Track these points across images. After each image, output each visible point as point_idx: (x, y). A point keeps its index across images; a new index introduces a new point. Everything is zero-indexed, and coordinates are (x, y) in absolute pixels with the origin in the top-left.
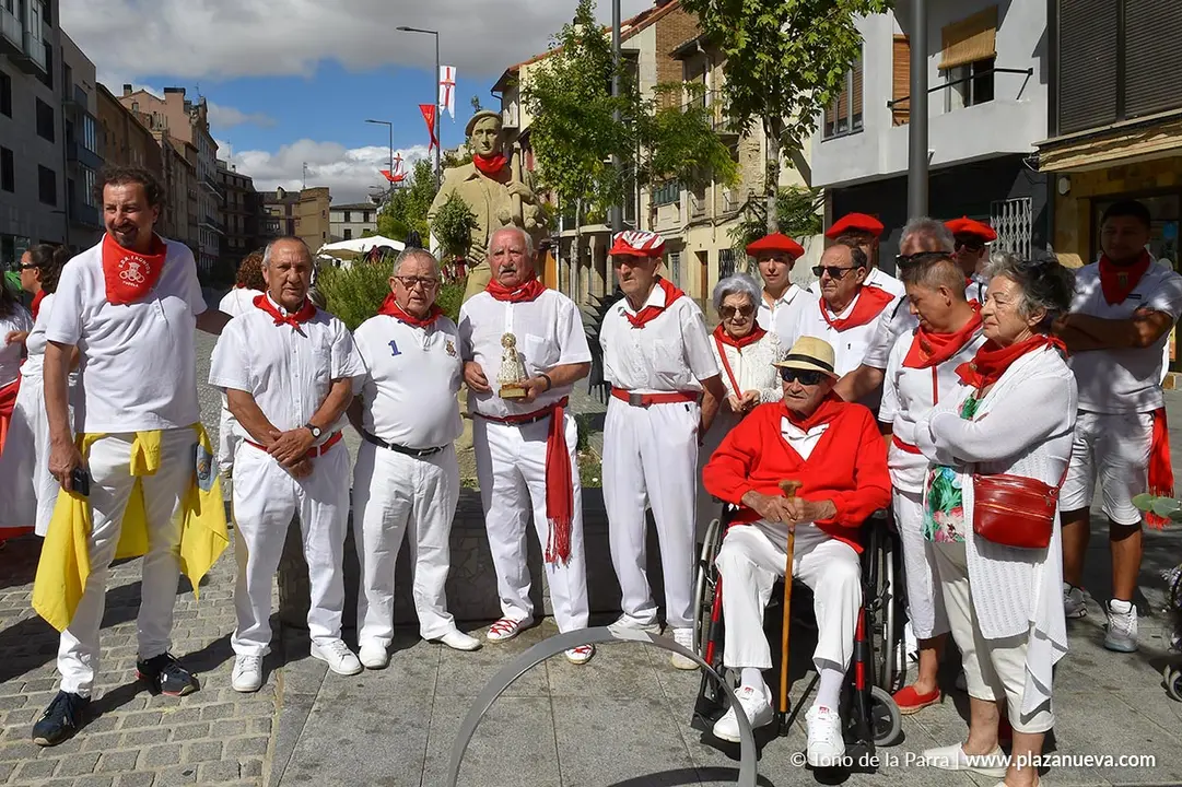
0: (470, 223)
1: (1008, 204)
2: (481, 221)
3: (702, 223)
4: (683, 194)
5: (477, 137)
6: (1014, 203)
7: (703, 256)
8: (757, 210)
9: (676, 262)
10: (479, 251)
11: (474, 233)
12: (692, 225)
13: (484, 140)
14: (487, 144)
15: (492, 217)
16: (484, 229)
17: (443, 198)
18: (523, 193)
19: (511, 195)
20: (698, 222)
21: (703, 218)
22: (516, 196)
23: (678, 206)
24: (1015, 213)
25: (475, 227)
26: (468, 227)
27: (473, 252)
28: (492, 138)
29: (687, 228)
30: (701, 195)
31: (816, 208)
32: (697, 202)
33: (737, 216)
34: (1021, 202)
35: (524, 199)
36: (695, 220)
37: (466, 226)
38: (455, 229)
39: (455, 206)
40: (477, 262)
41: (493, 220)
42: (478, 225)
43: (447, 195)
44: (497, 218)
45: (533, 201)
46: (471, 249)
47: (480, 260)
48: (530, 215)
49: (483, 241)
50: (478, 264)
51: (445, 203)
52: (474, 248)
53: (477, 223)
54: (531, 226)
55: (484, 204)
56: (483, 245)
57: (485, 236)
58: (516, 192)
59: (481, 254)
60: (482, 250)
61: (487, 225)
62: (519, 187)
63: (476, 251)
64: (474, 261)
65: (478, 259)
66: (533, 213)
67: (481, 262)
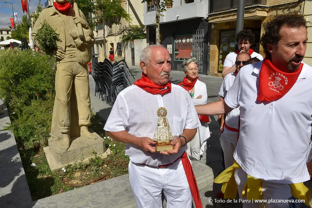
0: (56, 38)
1: (197, 31)
2: (61, 37)
3: (112, 35)
4: (106, 26)
6: (199, 31)
7: (112, 44)
8: (127, 32)
9: (105, 46)
10: (62, 53)
11: (58, 44)
12: (109, 36)
15: (67, 36)
16: (64, 41)
17: (39, 25)
18: (83, 23)
19: (76, 24)
20: (110, 35)
21: (111, 34)
22: (79, 25)
23: (104, 30)
24: (199, 34)
25: (59, 40)
26: (55, 40)
27: (58, 54)
29: (107, 36)
30: (111, 27)
31: (144, 31)
32: (109, 29)
33: (121, 33)
34: (201, 31)
35: (83, 26)
36: (109, 34)
37: (53, 40)
38: (48, 42)
39: (46, 29)
40: (61, 59)
41: (68, 36)
42: (60, 39)
43: (41, 23)
44: (70, 36)
45: (88, 27)
46: (57, 52)
47: (63, 58)
48: (87, 35)
49: (64, 48)
50: (62, 60)
51: (41, 27)
52: (59, 51)
53: (59, 38)
54: (89, 40)
55: (62, 28)
56: (64, 50)
57: (65, 45)
58: (79, 23)
59: (63, 55)
60: (64, 52)
61: (65, 39)
62: (80, 20)
63: (60, 53)
64: (60, 58)
65: (62, 57)
66: (89, 33)
67: (63, 59)
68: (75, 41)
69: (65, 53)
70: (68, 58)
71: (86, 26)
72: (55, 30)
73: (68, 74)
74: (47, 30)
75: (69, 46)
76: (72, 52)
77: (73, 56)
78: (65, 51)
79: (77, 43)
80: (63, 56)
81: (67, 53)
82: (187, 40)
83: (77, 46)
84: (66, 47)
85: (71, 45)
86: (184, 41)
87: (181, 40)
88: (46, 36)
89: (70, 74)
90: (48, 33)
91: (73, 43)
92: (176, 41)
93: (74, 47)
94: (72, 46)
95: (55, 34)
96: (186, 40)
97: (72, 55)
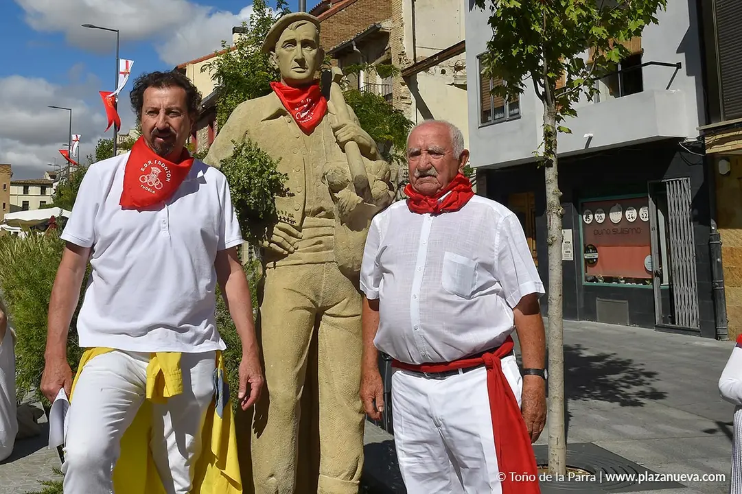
0: (277, 188)
5: (283, 51)
10: (290, 234)
13: (299, 56)
14: (301, 62)
15: (311, 179)
16: (299, 196)
17: (226, 147)
18: (362, 140)
19: (342, 146)
22: (352, 147)
25: (283, 193)
26: (273, 193)
27: (278, 235)
28: (309, 54)
35: (364, 151)
37: (269, 192)
38: (254, 196)
39: (250, 159)
40: (286, 252)
41: (313, 181)
42: (288, 189)
43: (233, 141)
44: (319, 180)
45: (375, 154)
46: (276, 230)
47: (292, 249)
48: (377, 177)
49: (297, 218)
50: (287, 256)
51: (230, 153)
52: (280, 229)
53: (285, 187)
54: (383, 193)
55: (298, 156)
56: (297, 224)
57: (301, 209)
58: (352, 140)
59: (293, 240)
60: (295, 231)
61: (304, 190)
62: (356, 132)
63: (284, 234)
64: (280, 250)
65: (288, 246)
66: (382, 172)
67: (292, 253)
68: (336, 195)
69: (300, 234)
70: (307, 251)
71: (370, 149)
72: (278, 162)
73: (301, 305)
74: (253, 162)
75: (315, 213)
76: (322, 231)
77: (322, 245)
78: (300, 229)
79: (343, 200)
80: (292, 245)
81: (305, 233)
82: (627, 213)
83: (341, 212)
84: (304, 215)
85: (321, 209)
86: (616, 217)
87: (603, 215)
88: (250, 178)
89: (308, 303)
90: (255, 170)
91: (328, 204)
92: (584, 216)
93: (330, 215)
94: (323, 213)
95: (276, 173)
96: (624, 214)
97: (320, 242)
